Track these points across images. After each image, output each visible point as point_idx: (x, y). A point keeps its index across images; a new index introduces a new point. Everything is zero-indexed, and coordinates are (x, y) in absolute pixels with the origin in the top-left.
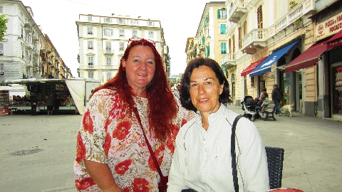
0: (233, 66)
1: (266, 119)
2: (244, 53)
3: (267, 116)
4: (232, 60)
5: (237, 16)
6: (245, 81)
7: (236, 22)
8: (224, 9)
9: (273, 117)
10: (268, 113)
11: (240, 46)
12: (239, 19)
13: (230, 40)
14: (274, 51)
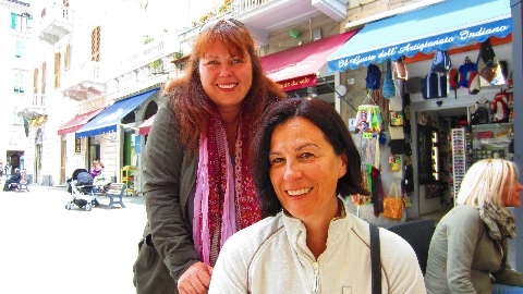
0: (40, 116)
1: (111, 206)
2: (65, 95)
3: (112, 202)
4: (39, 105)
5: (55, 32)
6: (64, 143)
7: (53, 43)
8: (28, 15)
9: (120, 202)
10: (111, 197)
11: (57, 84)
12: (57, 39)
13: (36, 71)
14: (118, 102)
